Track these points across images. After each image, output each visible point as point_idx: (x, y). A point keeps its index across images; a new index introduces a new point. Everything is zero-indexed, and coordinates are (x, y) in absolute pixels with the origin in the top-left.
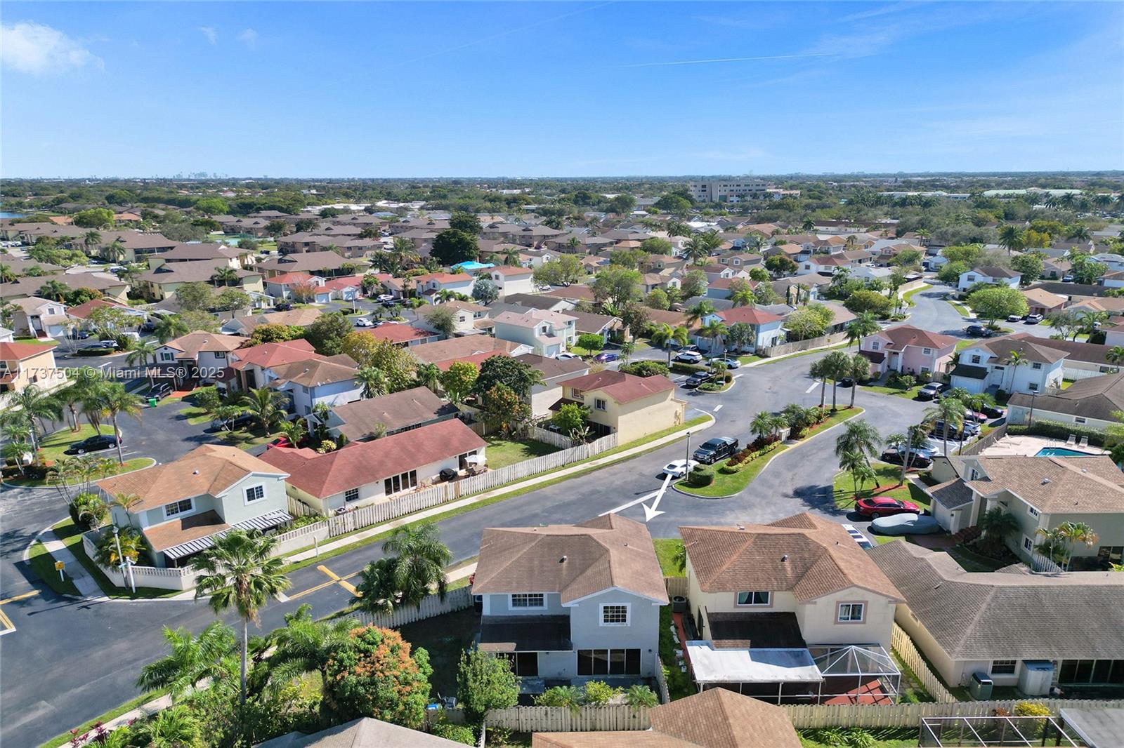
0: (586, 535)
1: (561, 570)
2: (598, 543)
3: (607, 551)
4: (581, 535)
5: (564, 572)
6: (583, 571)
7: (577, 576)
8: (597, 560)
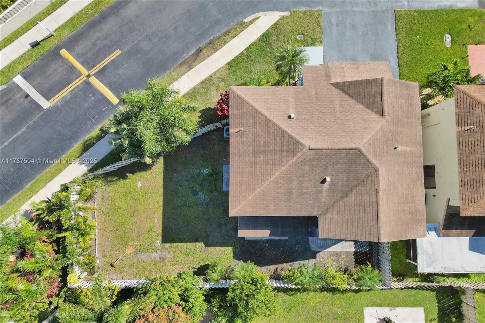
0: (355, 149)
1: (321, 192)
2: (367, 159)
3: (376, 171)
4: (350, 149)
5: (324, 194)
6: (345, 195)
7: (338, 200)
8: (363, 182)
